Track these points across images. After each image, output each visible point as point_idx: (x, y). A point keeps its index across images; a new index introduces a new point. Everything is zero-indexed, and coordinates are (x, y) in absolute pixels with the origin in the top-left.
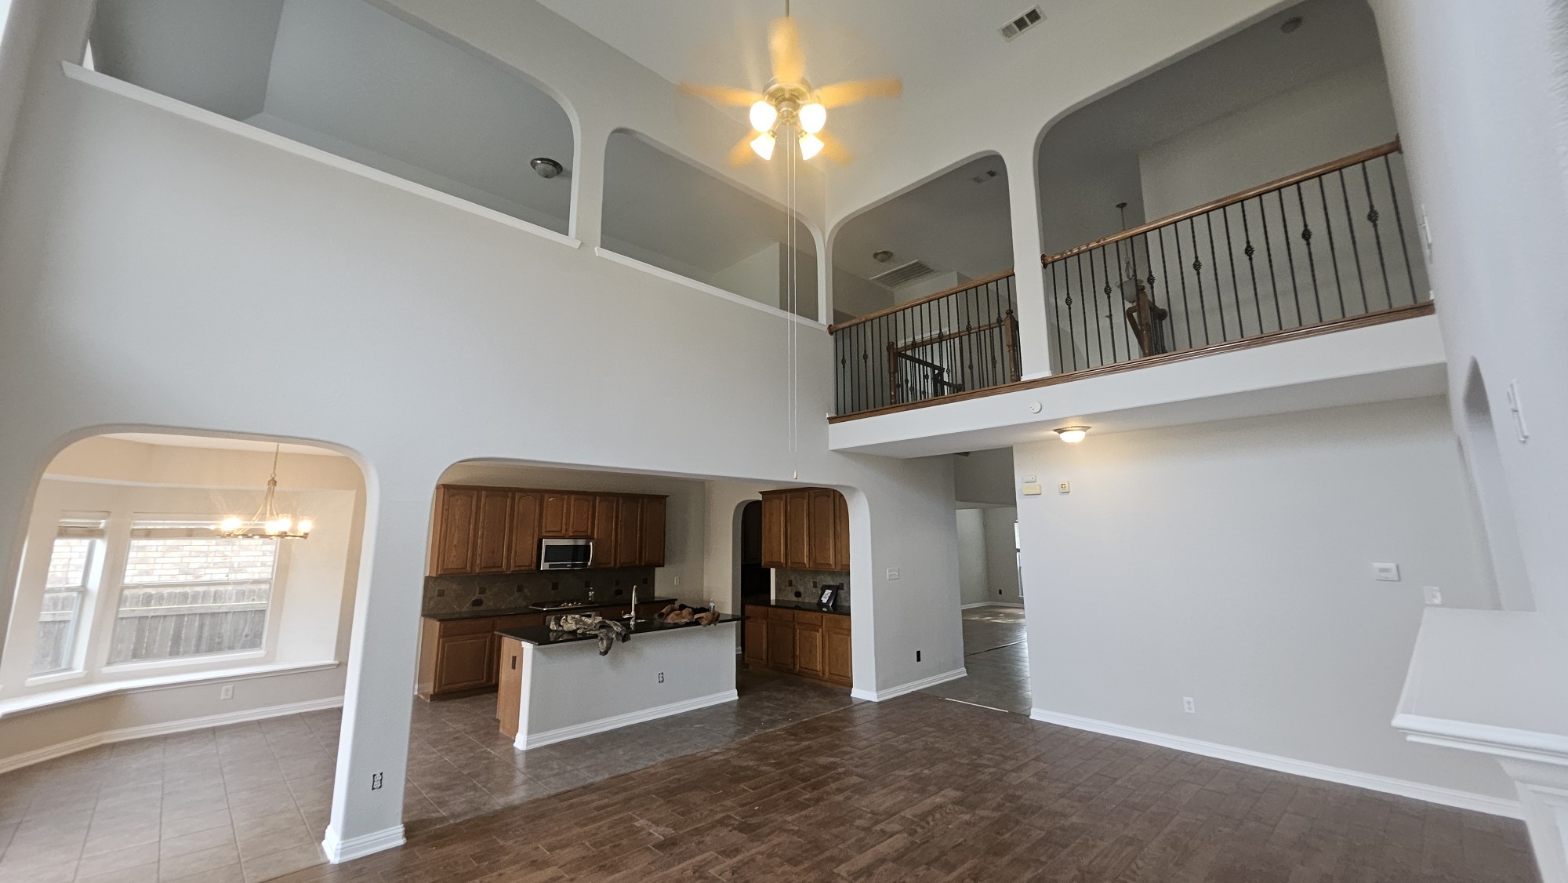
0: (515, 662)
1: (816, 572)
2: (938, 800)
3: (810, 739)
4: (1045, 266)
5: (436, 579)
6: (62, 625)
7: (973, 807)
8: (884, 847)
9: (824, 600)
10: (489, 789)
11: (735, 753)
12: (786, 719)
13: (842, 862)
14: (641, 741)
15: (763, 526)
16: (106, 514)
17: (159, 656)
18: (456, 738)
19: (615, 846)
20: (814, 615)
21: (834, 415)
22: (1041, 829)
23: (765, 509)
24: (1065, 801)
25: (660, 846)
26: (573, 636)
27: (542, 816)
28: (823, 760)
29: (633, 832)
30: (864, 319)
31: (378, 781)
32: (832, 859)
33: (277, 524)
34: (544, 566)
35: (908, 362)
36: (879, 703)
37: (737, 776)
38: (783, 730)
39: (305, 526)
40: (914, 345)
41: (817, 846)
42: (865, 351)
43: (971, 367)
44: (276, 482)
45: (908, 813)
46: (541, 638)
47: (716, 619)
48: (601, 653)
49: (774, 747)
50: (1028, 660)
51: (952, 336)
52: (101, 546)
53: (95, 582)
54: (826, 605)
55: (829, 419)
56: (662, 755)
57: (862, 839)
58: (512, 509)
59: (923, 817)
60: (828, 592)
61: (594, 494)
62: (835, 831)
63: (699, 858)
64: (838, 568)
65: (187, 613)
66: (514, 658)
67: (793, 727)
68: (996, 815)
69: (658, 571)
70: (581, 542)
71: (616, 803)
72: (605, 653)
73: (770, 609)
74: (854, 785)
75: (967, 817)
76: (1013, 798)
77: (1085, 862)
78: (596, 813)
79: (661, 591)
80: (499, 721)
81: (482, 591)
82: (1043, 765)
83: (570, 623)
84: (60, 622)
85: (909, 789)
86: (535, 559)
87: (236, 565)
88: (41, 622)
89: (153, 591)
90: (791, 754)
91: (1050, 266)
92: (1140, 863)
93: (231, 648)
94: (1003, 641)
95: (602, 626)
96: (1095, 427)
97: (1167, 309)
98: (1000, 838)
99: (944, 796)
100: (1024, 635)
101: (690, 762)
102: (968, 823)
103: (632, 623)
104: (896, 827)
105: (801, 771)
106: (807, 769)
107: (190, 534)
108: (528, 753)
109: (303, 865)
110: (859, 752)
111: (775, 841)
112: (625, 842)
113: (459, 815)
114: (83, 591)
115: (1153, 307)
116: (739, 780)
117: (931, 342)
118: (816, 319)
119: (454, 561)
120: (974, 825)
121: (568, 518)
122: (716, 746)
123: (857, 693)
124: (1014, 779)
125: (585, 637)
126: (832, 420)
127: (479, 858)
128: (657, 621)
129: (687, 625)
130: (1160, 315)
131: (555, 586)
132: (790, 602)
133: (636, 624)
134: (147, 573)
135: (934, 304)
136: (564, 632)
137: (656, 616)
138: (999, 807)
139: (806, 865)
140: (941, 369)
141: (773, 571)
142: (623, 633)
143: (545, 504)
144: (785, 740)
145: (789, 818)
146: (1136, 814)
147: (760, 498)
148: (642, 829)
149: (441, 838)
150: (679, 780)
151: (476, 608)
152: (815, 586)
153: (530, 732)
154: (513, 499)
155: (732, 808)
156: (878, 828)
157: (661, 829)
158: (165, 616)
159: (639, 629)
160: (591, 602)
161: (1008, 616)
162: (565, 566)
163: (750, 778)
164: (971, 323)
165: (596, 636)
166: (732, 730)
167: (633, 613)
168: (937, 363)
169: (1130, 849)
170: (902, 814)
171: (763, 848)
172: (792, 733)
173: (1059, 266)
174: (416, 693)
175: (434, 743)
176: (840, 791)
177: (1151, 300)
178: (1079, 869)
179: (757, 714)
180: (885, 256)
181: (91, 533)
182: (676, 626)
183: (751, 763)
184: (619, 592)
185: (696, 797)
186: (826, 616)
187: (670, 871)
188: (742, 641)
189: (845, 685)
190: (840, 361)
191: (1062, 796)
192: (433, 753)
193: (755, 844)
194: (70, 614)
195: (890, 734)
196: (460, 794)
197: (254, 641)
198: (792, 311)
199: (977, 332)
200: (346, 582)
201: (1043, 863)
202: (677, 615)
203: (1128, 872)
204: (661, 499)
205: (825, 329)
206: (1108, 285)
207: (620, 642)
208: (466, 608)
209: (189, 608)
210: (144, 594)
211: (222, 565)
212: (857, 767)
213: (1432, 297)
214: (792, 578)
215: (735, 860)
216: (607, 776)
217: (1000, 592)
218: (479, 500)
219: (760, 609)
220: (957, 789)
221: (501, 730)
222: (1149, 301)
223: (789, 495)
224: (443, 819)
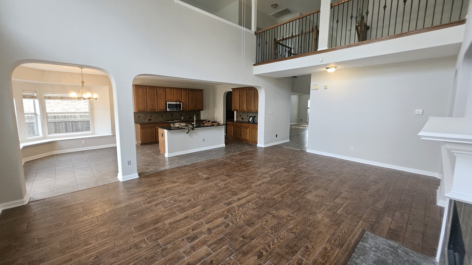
0: (163, 135)
1: (248, 112)
2: (279, 170)
3: (246, 156)
4: (331, 8)
5: (137, 112)
6: (33, 124)
7: (288, 172)
8: (264, 180)
9: (250, 120)
10: (159, 166)
11: (225, 159)
12: (239, 151)
13: (253, 183)
14: (199, 156)
15: (232, 99)
16: (35, 92)
17: (62, 132)
18: (149, 154)
19: (194, 179)
20: (247, 124)
21: (255, 63)
22: (306, 177)
23: (233, 93)
24: (313, 171)
25: (205, 179)
26: (178, 128)
27: (174, 172)
28: (249, 161)
29: (198, 176)
30: (267, 29)
31: (129, 163)
32: (250, 182)
33: (87, 95)
34: (168, 110)
35: (280, 45)
36: (265, 148)
37: (225, 164)
38: (238, 154)
39: (95, 96)
40: (283, 39)
41: (247, 180)
42: (267, 41)
43: (301, 47)
44: (84, 82)
45: (271, 173)
46: (169, 129)
47: (219, 125)
48: (186, 133)
49: (235, 158)
50: (307, 138)
51: (296, 36)
52: (37, 101)
53: (38, 112)
54: (251, 122)
55: (253, 64)
56: (205, 159)
57: (259, 178)
58: (157, 93)
59: (275, 174)
60: (251, 118)
61: (181, 89)
62: (251, 176)
63: (216, 182)
64: (255, 111)
65: (67, 121)
66: (162, 134)
67: (240, 153)
68: (295, 173)
69: (201, 112)
70: (178, 103)
71: (194, 169)
72: (188, 133)
73: (234, 123)
74: (257, 167)
75: (286, 174)
76: (300, 170)
77: (317, 184)
78: (188, 172)
79: (202, 118)
80: (160, 150)
81: (151, 117)
82: (308, 163)
83: (177, 125)
84: (32, 123)
85: (272, 168)
86: (165, 108)
87: (78, 108)
88: (26, 123)
89: (56, 115)
90: (240, 159)
91: (333, 8)
92: (331, 185)
93: (82, 131)
94: (301, 133)
95: (186, 126)
96: (339, 67)
97: (370, 26)
98: (295, 179)
99: (281, 169)
100: (307, 131)
101: (212, 161)
102: (287, 175)
103: (195, 125)
104: (268, 176)
105: (243, 163)
106: (244, 163)
107: (62, 98)
108: (169, 158)
109: (113, 182)
110: (258, 159)
111: (236, 178)
112: (196, 178)
113: (152, 172)
114: (35, 114)
115: (366, 25)
116: (226, 165)
117: (289, 38)
118: (251, 29)
119: (141, 108)
120: (288, 176)
121: (174, 96)
122: (220, 157)
123: (258, 145)
124: (300, 166)
125: (181, 129)
126: (254, 65)
127: (159, 181)
128: (202, 125)
129: (210, 126)
130: (367, 28)
131: (172, 115)
132: (240, 121)
133: (196, 126)
134: (53, 110)
135: (291, 23)
136: (175, 127)
137: (201, 124)
138: (296, 172)
139: (244, 183)
140: (291, 48)
141: (235, 112)
142: (192, 128)
143: (166, 91)
144: (238, 156)
145: (239, 174)
146: (332, 174)
147: (231, 90)
148: (201, 175)
149: (148, 176)
150: (210, 165)
151: (150, 121)
152: (248, 116)
153: (169, 153)
154: (157, 90)
155: (224, 171)
156: (263, 176)
157: (205, 175)
158: (61, 122)
159: (197, 127)
160: (182, 120)
161: (303, 126)
162: (174, 110)
163: (229, 165)
164: (303, 30)
165: (185, 128)
166: (224, 154)
167: (195, 123)
168: (290, 46)
169: (329, 182)
170: (270, 173)
171: (232, 180)
172: (240, 154)
173: (336, 8)
174: (136, 143)
175: (143, 155)
176: (253, 168)
177: (366, 22)
178: (315, 186)
179: (231, 150)
180: (275, 6)
181: (32, 97)
182: (207, 126)
183: (229, 161)
184: (190, 118)
185: (215, 168)
186: (250, 124)
187: (208, 184)
188: (226, 132)
189: (255, 143)
190: (258, 45)
191: (312, 170)
192: (143, 157)
193: (231, 179)
194: (34, 121)
195: (267, 155)
196: (152, 167)
197: (88, 129)
198: (244, 26)
199: (304, 34)
200: (111, 113)
201: (305, 184)
202: (208, 123)
203: (328, 187)
204: (201, 91)
205: (254, 33)
206: (352, 15)
207: (192, 130)
208: (147, 121)
209: (67, 120)
210: (53, 116)
211: (74, 108)
212: (258, 162)
213: (466, 17)
214: (241, 114)
215: (226, 182)
216: (190, 163)
217: (302, 120)
218: (146, 90)
219: (231, 123)
220: (284, 168)
221: (161, 152)
222: (365, 23)
223: (240, 89)
224: (148, 172)
